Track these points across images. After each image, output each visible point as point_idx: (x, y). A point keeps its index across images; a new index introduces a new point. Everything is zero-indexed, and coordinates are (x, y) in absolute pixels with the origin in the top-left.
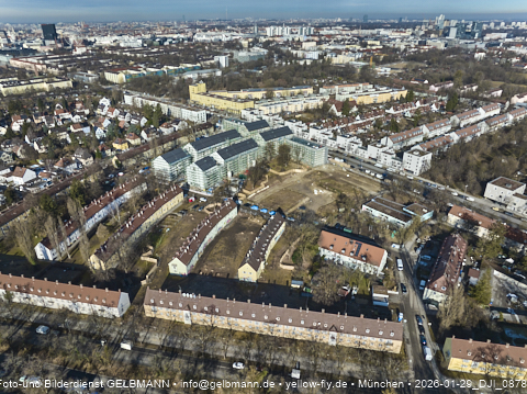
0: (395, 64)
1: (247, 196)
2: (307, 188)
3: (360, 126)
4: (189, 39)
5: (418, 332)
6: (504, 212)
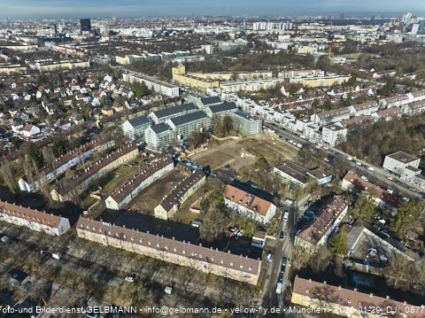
0: (352, 55)
1: (187, 154)
2: (237, 152)
3: (299, 104)
4: (190, 32)
5: (279, 271)
6: (397, 181)
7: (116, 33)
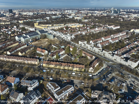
7: (21, 14)
